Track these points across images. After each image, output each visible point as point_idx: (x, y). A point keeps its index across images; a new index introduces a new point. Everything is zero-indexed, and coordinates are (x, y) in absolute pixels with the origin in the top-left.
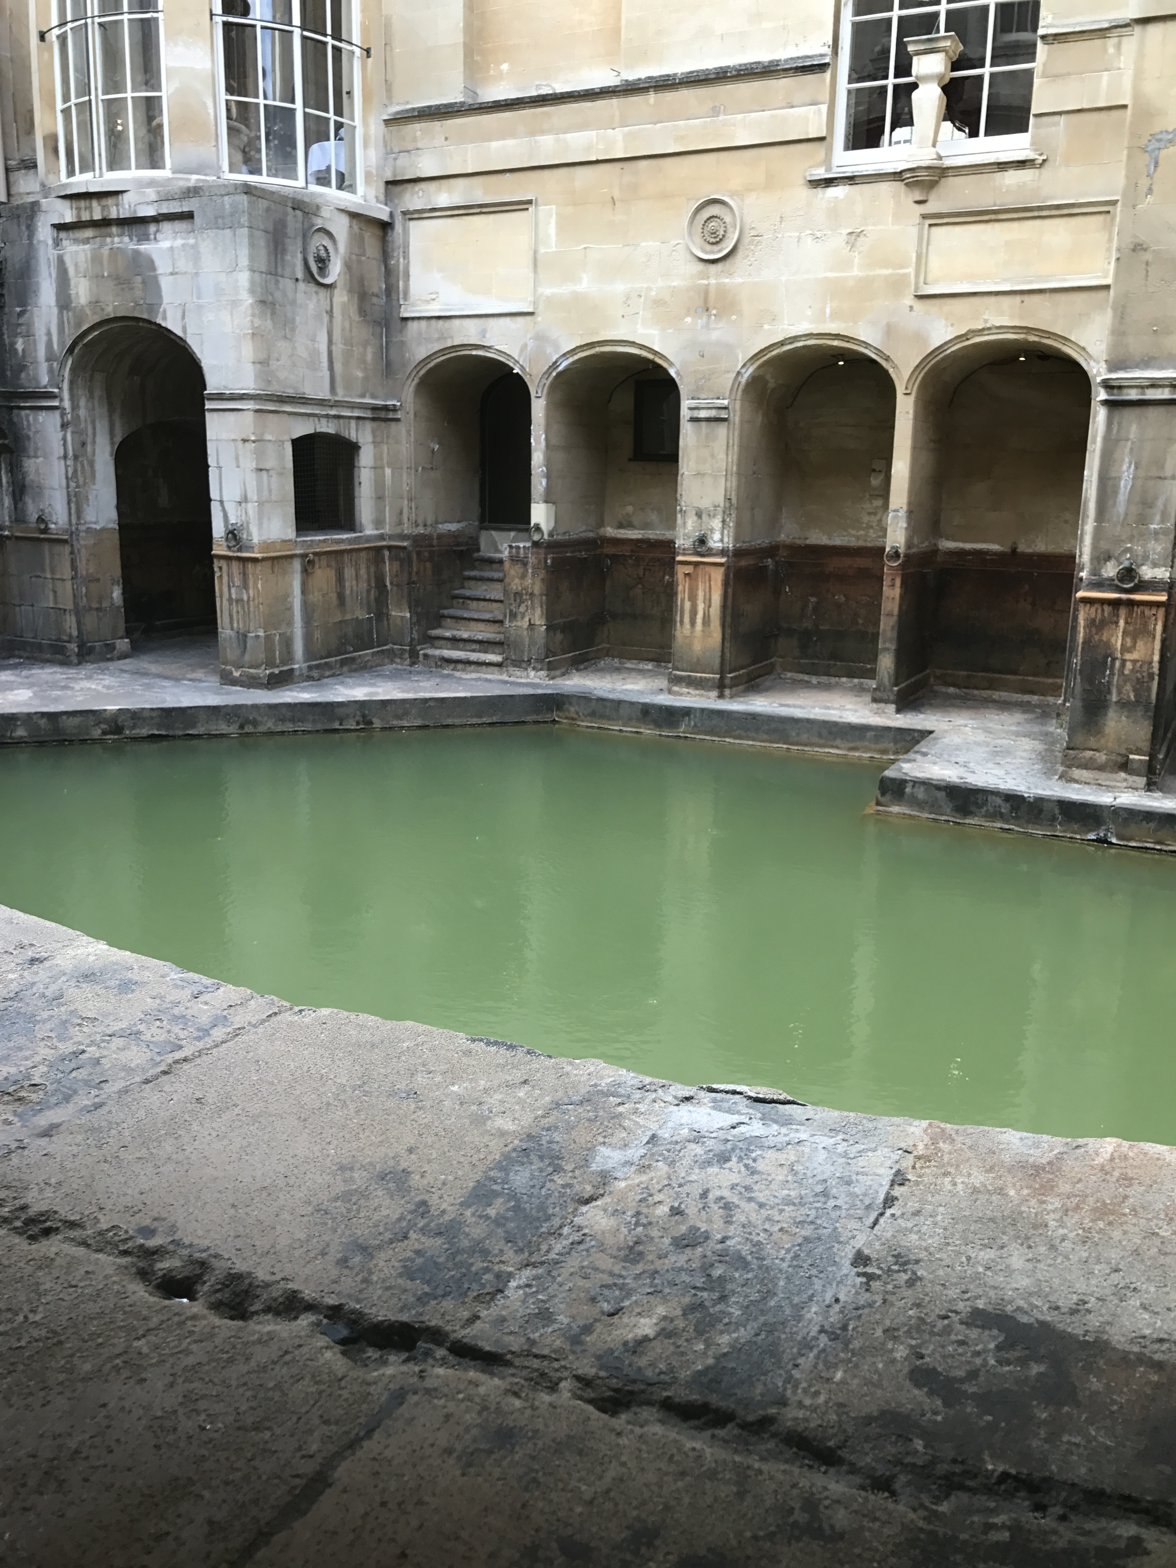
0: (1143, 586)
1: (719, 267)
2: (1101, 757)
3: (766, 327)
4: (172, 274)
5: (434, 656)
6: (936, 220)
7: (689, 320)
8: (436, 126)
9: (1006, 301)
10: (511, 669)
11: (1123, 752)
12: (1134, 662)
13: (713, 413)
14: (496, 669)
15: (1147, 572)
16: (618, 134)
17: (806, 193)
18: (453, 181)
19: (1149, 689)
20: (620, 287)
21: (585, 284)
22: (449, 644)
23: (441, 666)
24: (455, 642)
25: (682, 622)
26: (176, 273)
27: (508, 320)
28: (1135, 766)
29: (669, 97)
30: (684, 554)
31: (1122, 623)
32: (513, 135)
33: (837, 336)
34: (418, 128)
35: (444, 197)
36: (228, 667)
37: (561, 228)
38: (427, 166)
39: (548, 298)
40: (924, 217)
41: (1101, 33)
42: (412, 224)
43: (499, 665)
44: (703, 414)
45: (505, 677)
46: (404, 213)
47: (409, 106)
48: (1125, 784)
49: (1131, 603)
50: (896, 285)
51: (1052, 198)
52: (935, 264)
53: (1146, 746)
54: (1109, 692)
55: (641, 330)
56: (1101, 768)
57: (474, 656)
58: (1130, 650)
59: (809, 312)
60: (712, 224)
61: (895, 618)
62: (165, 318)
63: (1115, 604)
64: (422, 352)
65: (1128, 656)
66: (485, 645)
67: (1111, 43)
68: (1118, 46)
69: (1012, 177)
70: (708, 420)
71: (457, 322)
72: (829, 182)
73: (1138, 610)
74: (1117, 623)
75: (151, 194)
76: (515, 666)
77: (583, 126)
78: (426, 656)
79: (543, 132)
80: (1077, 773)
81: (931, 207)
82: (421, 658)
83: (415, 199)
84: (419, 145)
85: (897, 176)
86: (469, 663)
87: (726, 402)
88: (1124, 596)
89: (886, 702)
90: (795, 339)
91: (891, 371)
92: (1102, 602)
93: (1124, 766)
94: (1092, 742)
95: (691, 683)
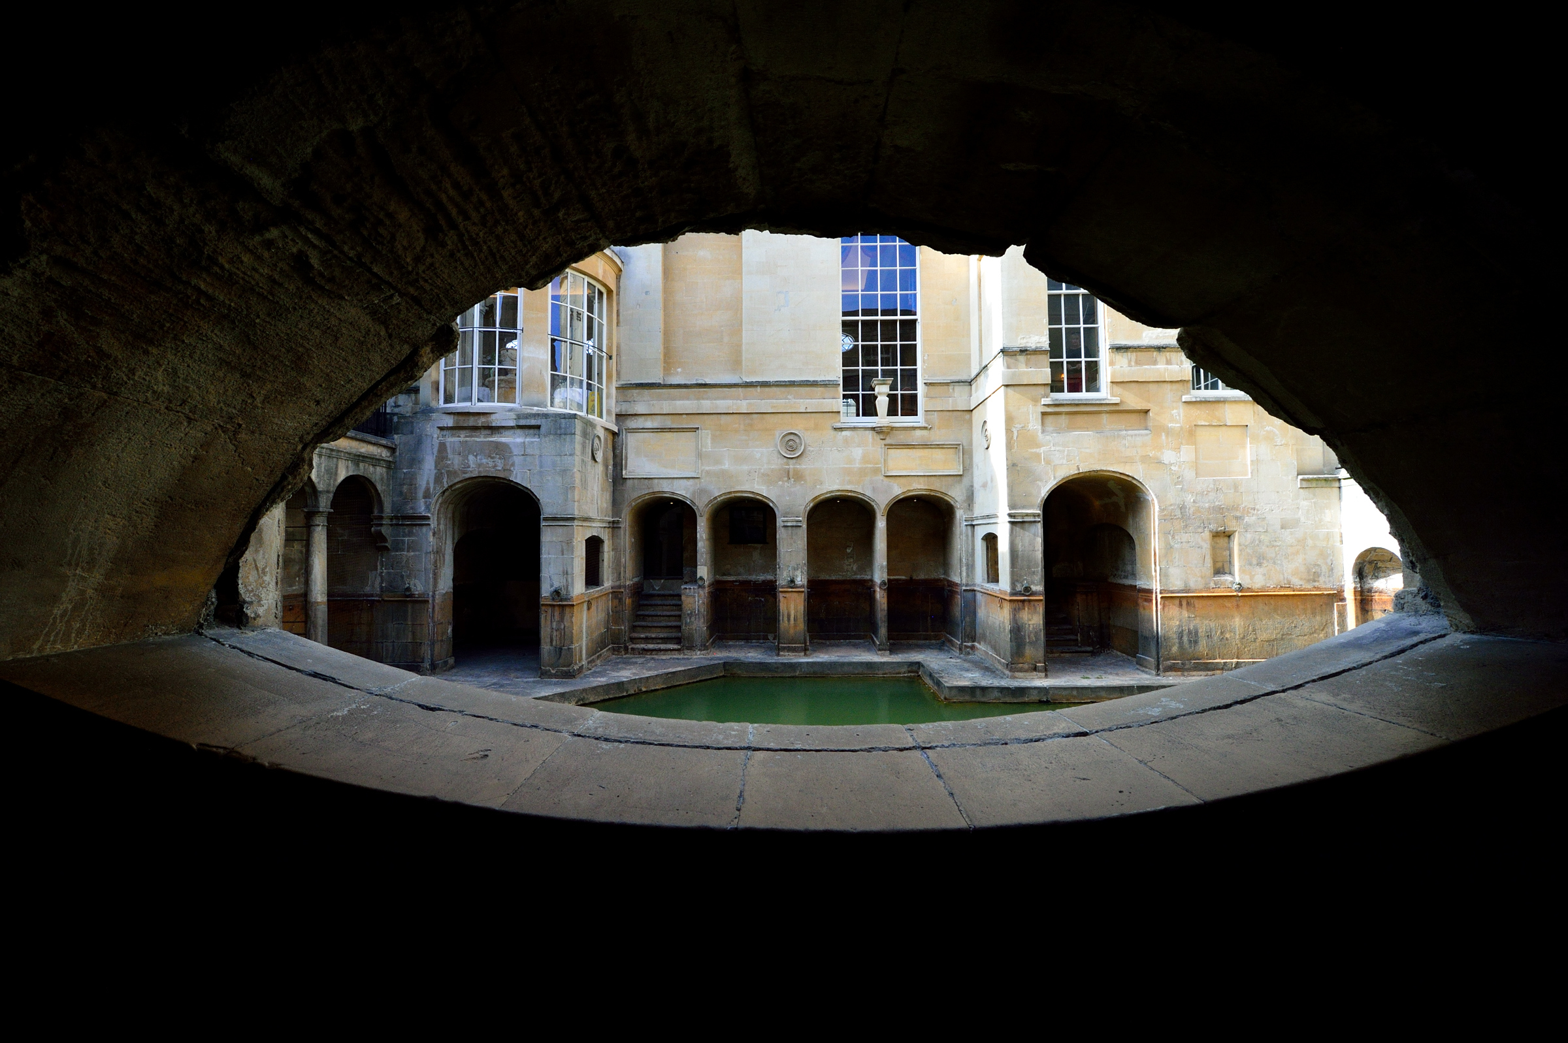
0: (1034, 594)
1: (794, 461)
2: (1026, 666)
3: (818, 487)
4: (523, 455)
5: (638, 649)
6: (890, 446)
7: (780, 483)
8: (646, 392)
9: (922, 479)
10: (686, 651)
11: (1034, 663)
12: (1033, 624)
13: (794, 524)
14: (676, 652)
15: (1034, 588)
16: (744, 403)
17: (833, 433)
18: (653, 416)
19: (1040, 635)
20: (745, 468)
21: (726, 465)
22: (643, 641)
23: (642, 654)
24: (647, 640)
25: (783, 620)
26: (526, 455)
27: (685, 480)
28: (1040, 668)
29: (767, 389)
30: (782, 588)
31: (1026, 609)
32: (688, 399)
33: (851, 491)
34: (635, 392)
35: (649, 424)
36: (547, 668)
37: (714, 438)
38: (640, 408)
39: (707, 471)
40: (885, 445)
41: (947, 384)
42: (629, 434)
43: (678, 650)
44: (789, 524)
45: (681, 656)
46: (626, 429)
47: (629, 382)
48: (1036, 677)
49: (1030, 601)
50: (876, 471)
51: (935, 441)
52: (891, 464)
53: (1042, 659)
54: (1026, 639)
55: (756, 486)
56: (1026, 671)
57: (662, 646)
58: (1030, 620)
59: (837, 481)
60: (791, 443)
61: (886, 612)
62: (516, 478)
63: (1023, 601)
64: (636, 495)
65: (1030, 623)
66: (665, 640)
67: (951, 388)
68: (953, 389)
69: (918, 433)
70: (792, 526)
71: (656, 481)
72: (841, 429)
73: (1032, 603)
74: (1024, 609)
75: (512, 415)
76: (688, 650)
77: (724, 398)
78: (633, 649)
79: (703, 399)
80: (1017, 674)
81: (888, 441)
82: (630, 650)
83: (632, 423)
84: (636, 400)
85: (873, 429)
86: (660, 650)
87: (801, 519)
88: (1026, 598)
89: (885, 650)
90: (832, 492)
91: (875, 506)
92: (1017, 601)
93: (1035, 669)
94: (1021, 660)
95: (790, 649)
